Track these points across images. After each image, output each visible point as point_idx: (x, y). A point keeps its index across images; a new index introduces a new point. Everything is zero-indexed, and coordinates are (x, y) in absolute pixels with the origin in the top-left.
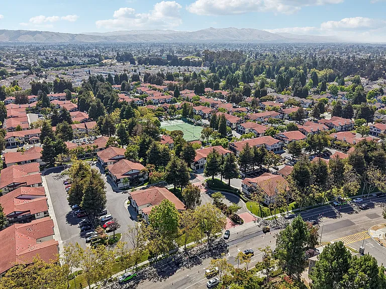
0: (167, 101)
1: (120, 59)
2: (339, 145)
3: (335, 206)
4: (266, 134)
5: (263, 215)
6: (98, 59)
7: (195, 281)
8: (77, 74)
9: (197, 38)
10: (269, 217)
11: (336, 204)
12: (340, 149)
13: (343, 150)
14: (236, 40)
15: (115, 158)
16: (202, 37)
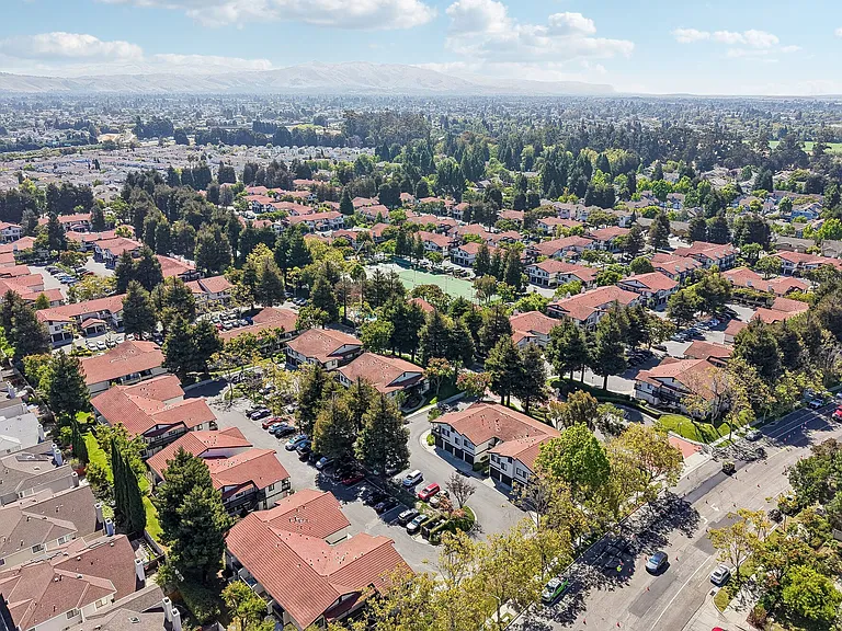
0: (333, 223)
1: (143, 132)
2: (741, 296)
3: (814, 409)
4: (600, 282)
5: (707, 438)
6: (87, 134)
7: (684, 578)
8: (64, 169)
9: (286, 85)
10: (720, 441)
11: (817, 404)
12: (744, 303)
13: (751, 304)
14: (374, 90)
15: (339, 351)
16: (295, 82)
